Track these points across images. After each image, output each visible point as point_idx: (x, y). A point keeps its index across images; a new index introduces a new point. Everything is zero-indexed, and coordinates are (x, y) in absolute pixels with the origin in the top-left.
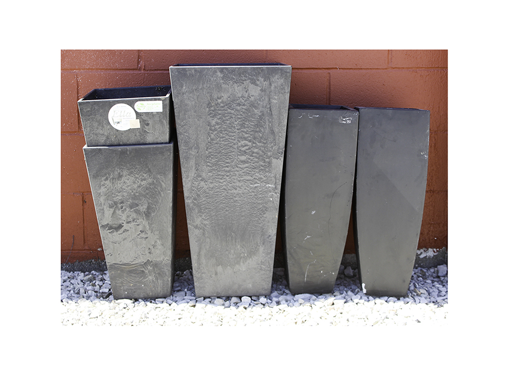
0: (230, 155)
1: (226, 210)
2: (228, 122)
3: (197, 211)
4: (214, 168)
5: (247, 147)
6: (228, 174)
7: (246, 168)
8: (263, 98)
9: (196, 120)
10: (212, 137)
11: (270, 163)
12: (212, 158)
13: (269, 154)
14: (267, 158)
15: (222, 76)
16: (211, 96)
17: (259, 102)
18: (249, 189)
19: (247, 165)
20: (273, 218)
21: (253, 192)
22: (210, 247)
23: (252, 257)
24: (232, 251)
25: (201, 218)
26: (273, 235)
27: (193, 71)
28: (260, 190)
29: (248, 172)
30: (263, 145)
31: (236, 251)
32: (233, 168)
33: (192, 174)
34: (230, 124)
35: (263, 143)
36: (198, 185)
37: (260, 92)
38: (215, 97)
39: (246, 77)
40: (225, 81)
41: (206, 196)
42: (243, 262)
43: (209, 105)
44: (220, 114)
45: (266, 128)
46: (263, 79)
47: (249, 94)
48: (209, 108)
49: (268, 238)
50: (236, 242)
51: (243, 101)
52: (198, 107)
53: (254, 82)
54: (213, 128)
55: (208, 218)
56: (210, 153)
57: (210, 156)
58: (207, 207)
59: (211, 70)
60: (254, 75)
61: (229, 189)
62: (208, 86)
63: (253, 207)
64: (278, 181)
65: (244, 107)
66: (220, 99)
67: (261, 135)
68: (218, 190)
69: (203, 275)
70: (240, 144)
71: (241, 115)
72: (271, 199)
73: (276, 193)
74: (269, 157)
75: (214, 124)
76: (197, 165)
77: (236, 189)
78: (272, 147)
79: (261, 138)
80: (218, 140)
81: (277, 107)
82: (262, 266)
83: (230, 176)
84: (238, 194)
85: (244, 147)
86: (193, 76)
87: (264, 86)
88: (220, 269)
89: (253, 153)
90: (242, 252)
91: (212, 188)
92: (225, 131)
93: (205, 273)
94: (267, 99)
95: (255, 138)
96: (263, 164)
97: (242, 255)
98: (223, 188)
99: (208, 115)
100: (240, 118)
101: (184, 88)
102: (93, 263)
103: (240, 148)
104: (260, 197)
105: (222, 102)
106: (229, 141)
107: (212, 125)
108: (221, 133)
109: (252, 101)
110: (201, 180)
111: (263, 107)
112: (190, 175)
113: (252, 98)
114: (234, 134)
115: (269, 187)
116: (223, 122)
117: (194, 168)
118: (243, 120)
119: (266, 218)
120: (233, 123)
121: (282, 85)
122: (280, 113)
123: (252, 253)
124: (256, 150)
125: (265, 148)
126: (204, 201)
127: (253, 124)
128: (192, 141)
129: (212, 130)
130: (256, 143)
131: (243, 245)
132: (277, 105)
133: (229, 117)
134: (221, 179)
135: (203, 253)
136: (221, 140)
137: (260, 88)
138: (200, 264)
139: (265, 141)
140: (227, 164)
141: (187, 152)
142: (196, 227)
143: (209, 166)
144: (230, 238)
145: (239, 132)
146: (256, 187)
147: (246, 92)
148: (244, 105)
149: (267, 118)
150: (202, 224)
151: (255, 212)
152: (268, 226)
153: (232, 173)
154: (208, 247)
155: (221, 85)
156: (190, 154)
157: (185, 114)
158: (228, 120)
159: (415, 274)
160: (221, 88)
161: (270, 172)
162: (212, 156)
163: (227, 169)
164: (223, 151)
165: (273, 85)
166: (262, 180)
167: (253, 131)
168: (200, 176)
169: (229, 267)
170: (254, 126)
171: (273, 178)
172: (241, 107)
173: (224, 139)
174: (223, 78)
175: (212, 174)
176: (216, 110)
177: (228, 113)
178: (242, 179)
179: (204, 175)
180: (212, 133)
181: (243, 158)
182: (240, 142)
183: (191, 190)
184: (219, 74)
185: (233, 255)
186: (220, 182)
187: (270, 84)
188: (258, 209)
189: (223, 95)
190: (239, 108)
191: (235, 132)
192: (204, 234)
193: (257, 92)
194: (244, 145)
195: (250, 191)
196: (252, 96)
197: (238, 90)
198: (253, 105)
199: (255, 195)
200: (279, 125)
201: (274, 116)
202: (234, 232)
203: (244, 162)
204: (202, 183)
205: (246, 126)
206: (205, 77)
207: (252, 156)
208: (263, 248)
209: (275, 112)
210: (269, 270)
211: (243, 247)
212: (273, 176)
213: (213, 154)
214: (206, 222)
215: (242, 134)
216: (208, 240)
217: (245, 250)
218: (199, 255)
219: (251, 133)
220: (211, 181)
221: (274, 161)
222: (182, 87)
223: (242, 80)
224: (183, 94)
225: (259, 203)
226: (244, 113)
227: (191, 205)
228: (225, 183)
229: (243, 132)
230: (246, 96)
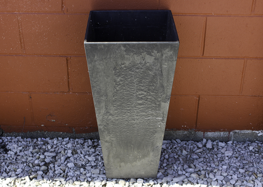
0: (130, 100)
1: (128, 132)
2: (129, 80)
3: (106, 132)
4: (119, 108)
5: (143, 95)
6: (129, 111)
7: (142, 108)
8: (156, 64)
9: (105, 78)
10: (117, 89)
11: (159, 105)
12: (117, 102)
13: (159, 99)
14: (157, 102)
15: (125, 49)
16: (116, 63)
17: (153, 67)
18: (144, 120)
19: (142, 106)
20: (160, 137)
21: (147, 122)
22: (116, 153)
23: (145, 158)
24: (131, 155)
25: (109, 137)
26: (159, 146)
27: (103, 46)
28: (152, 121)
29: (143, 110)
30: (155, 94)
31: (134, 155)
32: (133, 108)
33: (103, 111)
34: (131, 81)
35: (155, 93)
36: (107, 118)
37: (154, 60)
38: (120, 63)
39: (144, 50)
40: (127, 53)
41: (113, 124)
42: (139, 161)
43: (115, 69)
44: (123, 75)
45: (157, 83)
46: (156, 52)
47: (145, 62)
48: (115, 70)
49: (156, 148)
50: (134, 150)
51: (141, 66)
52: (107, 70)
53: (150, 54)
54: (118, 83)
55: (115, 137)
56: (116, 99)
57: (115, 101)
58: (114, 130)
59: (116, 45)
60: (150, 49)
61: (129, 120)
62: (114, 56)
63: (146, 131)
64: (165, 116)
65: (141, 70)
66: (123, 64)
67: (154, 88)
68: (122, 121)
69: (112, 167)
70: (138, 93)
71: (139, 75)
72: (160, 126)
73: (163, 123)
74: (159, 102)
75: (119, 80)
76: (107, 106)
77: (134, 120)
78: (161, 95)
79: (154, 90)
80: (121, 91)
81: (167, 70)
82: (152, 163)
83: (130, 112)
84: (136, 123)
85: (141, 95)
86: (102, 49)
87: (157, 56)
88: (123, 164)
89: (148, 99)
90: (138, 155)
91: (118, 120)
92: (127, 85)
93: (112, 166)
94: (159, 65)
95: (149, 90)
96: (155, 106)
97: (138, 157)
98: (125, 119)
99: (114, 75)
100: (138, 77)
101: (96, 57)
102: (39, 133)
103: (138, 96)
104: (151, 125)
105: (125, 67)
106: (130, 92)
107: (117, 81)
108: (124, 87)
109: (147, 66)
110: (110, 115)
111: (156, 70)
112: (101, 112)
113: (148, 64)
114: (134, 87)
115: (158, 119)
116: (125, 79)
117: (104, 108)
118: (141, 78)
119: (155, 137)
120: (133, 80)
121: (171, 56)
122: (168, 74)
123: (144, 156)
124: (149, 97)
125: (156, 96)
126: (112, 127)
127: (148, 81)
128: (103, 91)
129: (117, 85)
130: (150, 93)
131: (139, 151)
132: (167, 69)
133: (130, 76)
134: (124, 114)
135: (111, 155)
136: (124, 91)
137: (154, 58)
138: (109, 161)
139: (156, 92)
140: (128, 106)
141: (99, 98)
142: (106, 142)
143: (115, 107)
144: (130, 148)
145: (137, 86)
146: (149, 119)
147: (143, 60)
148: (141, 69)
149: (159, 77)
150: (111, 140)
151: (148, 134)
152: (157, 141)
153: (131, 111)
154: (114, 153)
155: (124, 56)
156: (101, 99)
157: (97, 74)
158: (129, 78)
159: (253, 149)
160: (124, 57)
161: (159, 110)
162: (117, 101)
163: (128, 108)
164: (126, 98)
165: (164, 55)
166: (153, 115)
167: (147, 85)
168: (109, 113)
169: (129, 163)
170: (149, 82)
171: (161, 114)
172: (139, 70)
173: (126, 90)
174: (125, 51)
175: (117, 112)
176: (120, 72)
177: (129, 74)
178: (139, 114)
179: (111, 112)
180: (117, 87)
181: (140, 102)
182: (138, 92)
183: (102, 121)
184: (123, 48)
185: (132, 157)
186: (123, 116)
187: (162, 55)
188: (150, 132)
189: (125, 62)
190: (137, 71)
191: (134, 86)
192: (112, 145)
193: (152, 60)
194: (141, 94)
195: (145, 121)
196: (148, 63)
197: (137, 59)
198: (148, 69)
199: (148, 124)
200: (167, 81)
201: (165, 76)
202: (133, 145)
203: (140, 104)
204: (110, 117)
205: (142, 82)
206: (112, 50)
207: (146, 101)
208: (152, 153)
209: (165, 73)
210: (156, 165)
211: (139, 153)
212: (162, 113)
213: (118, 99)
214: (113, 139)
215: (140, 88)
216: (115, 149)
217: (140, 154)
218: (108, 156)
219: (146, 87)
220: (117, 116)
221: (163, 104)
222: (94, 56)
223: (140, 52)
224: (95, 61)
225: (151, 129)
226: (141, 74)
227: (102, 129)
228: (127, 117)
229: (141, 86)
230: (143, 63)
